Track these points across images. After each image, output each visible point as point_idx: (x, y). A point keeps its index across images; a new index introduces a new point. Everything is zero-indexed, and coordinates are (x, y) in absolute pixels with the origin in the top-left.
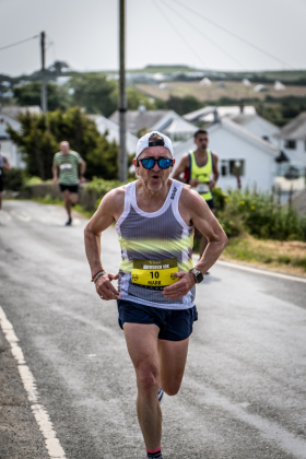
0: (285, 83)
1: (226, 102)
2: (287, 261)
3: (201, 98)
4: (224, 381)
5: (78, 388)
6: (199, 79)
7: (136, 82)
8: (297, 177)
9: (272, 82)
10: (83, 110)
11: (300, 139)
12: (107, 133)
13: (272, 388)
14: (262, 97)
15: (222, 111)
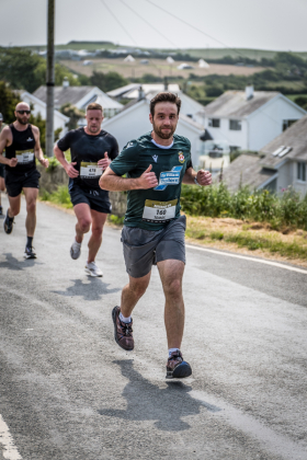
0: (209, 61)
1: (150, 79)
2: (221, 238)
3: (125, 75)
5: (18, 363)
6: (124, 56)
7: (60, 58)
8: (221, 156)
9: (196, 60)
10: (7, 85)
11: (224, 118)
12: (32, 108)
13: (216, 363)
14: (186, 75)
15: (147, 88)
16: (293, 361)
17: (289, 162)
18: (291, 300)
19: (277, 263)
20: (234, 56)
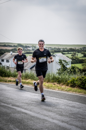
2: (11, 81)
4: (4, 101)
11: (5, 59)
13: (16, 102)
16: (33, 101)
18: (30, 92)
20: (6, 45)
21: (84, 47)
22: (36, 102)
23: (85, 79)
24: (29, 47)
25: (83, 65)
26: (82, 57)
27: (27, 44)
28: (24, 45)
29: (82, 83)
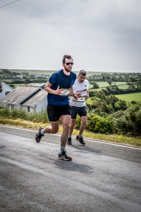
16: (24, 149)
17: (9, 105)
18: (20, 136)
19: (13, 127)
21: (95, 75)
22: (27, 149)
23: (95, 119)
24: (18, 74)
25: (92, 100)
26: (92, 88)
27: (16, 70)
28: (12, 72)
29: (92, 124)
